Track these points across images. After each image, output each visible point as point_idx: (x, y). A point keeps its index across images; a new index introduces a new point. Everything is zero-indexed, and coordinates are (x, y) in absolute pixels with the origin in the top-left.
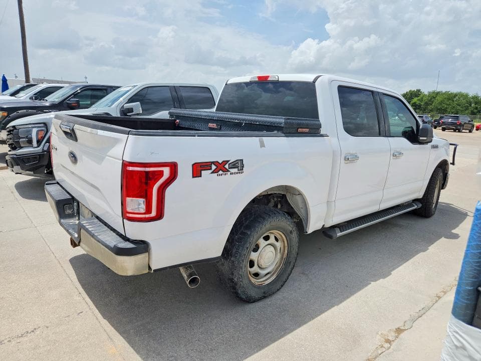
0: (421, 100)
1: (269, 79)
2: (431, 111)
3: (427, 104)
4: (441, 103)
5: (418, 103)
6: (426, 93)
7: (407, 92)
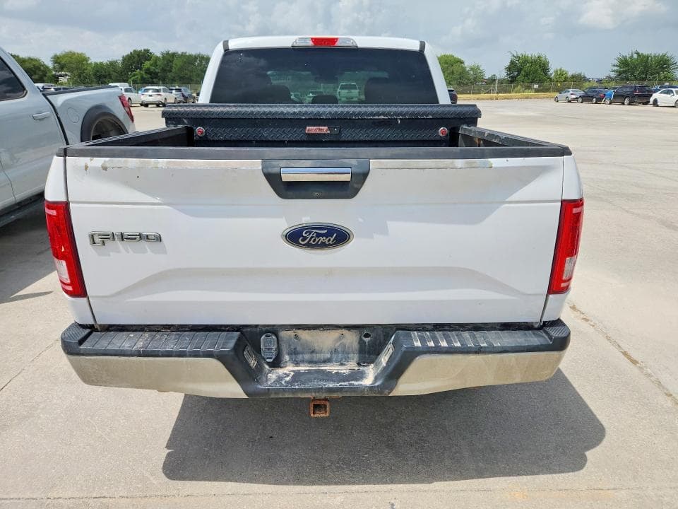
0: (155, 64)
1: (338, 44)
2: (172, 80)
3: (164, 70)
4: (181, 69)
5: (152, 68)
6: (159, 55)
7: (131, 53)
